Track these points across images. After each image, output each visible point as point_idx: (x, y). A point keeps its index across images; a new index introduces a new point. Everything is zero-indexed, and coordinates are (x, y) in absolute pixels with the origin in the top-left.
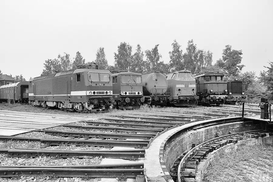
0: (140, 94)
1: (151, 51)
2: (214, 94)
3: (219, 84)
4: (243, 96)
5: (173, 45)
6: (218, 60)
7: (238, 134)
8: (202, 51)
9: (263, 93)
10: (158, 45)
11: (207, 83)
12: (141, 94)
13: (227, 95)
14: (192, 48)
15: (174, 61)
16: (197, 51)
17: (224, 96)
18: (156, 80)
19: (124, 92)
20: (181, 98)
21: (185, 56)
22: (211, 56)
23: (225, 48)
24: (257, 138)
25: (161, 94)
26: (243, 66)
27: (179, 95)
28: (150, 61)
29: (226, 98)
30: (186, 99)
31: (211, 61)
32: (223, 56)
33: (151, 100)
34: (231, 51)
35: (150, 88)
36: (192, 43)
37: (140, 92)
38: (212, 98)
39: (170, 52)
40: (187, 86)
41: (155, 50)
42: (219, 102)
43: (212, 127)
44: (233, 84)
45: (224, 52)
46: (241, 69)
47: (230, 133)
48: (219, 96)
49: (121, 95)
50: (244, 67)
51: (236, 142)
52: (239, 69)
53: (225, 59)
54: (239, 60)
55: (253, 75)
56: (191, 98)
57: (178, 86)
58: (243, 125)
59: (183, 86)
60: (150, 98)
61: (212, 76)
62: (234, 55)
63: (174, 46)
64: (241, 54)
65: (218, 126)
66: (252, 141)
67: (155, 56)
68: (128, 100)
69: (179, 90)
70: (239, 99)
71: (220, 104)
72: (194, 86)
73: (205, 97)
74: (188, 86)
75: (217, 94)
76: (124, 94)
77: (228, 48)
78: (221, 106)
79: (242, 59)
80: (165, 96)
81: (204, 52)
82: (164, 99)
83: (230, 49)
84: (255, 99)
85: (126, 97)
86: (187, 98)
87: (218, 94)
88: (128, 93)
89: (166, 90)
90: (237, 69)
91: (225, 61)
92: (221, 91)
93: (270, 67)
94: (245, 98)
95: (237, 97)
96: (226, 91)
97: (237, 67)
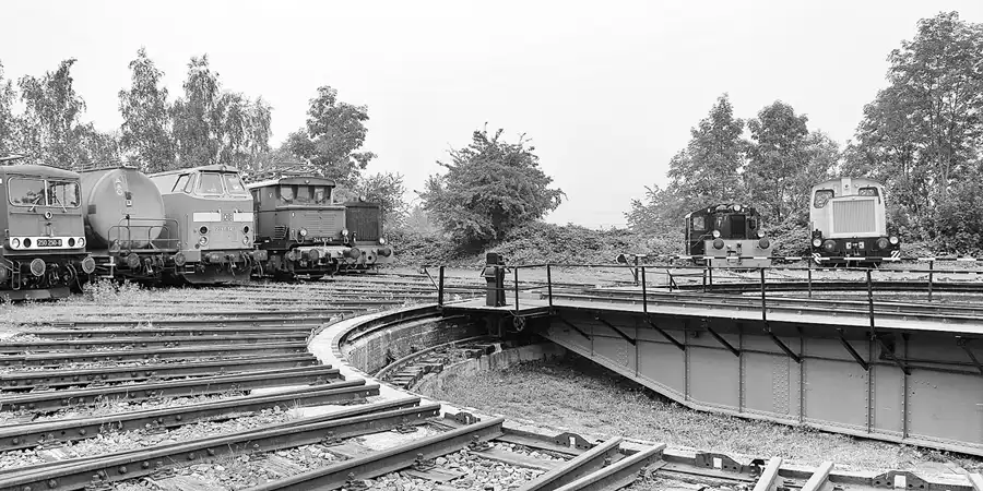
0: (75, 246)
1: (40, 82)
2: (311, 243)
3: (324, 213)
4: (381, 249)
5: (133, 66)
6: (296, 131)
7: (434, 350)
8: (238, 100)
9: (427, 240)
10: (71, 62)
11: (288, 209)
12: (80, 244)
13: (348, 245)
14: (201, 84)
15: (135, 126)
16: (219, 95)
17: (341, 249)
18: (128, 196)
19: (22, 239)
20: (214, 257)
21: (177, 110)
22: (269, 117)
23: (317, 96)
24: (478, 356)
25: (143, 244)
26: (370, 156)
27: (201, 248)
28: (38, 121)
29: (347, 254)
30: (225, 261)
31: (266, 136)
32: (309, 121)
33: (112, 264)
34: (335, 106)
35: (108, 223)
36: (203, 68)
37: (76, 239)
38: (305, 256)
39: (122, 93)
40: (227, 218)
41: (61, 80)
42: (326, 267)
43: (379, 334)
44: (353, 210)
45: (314, 106)
46: (363, 167)
47: (414, 350)
48: (326, 249)
49: (8, 249)
50: (373, 159)
51: (441, 368)
52: (357, 163)
53: (315, 130)
54: (357, 136)
55: (396, 185)
56: (241, 257)
57: (200, 218)
58: (440, 326)
59: (216, 217)
60: (108, 258)
61: (301, 186)
62: (345, 118)
63: (138, 73)
64: (364, 117)
65: (389, 331)
66: (469, 367)
67: (61, 101)
68: (37, 268)
69: (204, 230)
70: (370, 258)
71: (323, 273)
72: (249, 217)
73: (282, 253)
74: (230, 217)
75: (317, 244)
76: (22, 247)
77: (327, 98)
78: (326, 281)
79: (367, 134)
80: (156, 250)
81: (243, 103)
82: (157, 259)
83: (332, 100)
84: (407, 257)
85: (33, 258)
86: (228, 258)
87: (322, 244)
88: (34, 240)
89: (160, 229)
90: (352, 164)
91: (317, 137)
92: (332, 234)
93: (452, 164)
94: (387, 256)
95: (364, 253)
96: (346, 233)
97: (352, 159)
